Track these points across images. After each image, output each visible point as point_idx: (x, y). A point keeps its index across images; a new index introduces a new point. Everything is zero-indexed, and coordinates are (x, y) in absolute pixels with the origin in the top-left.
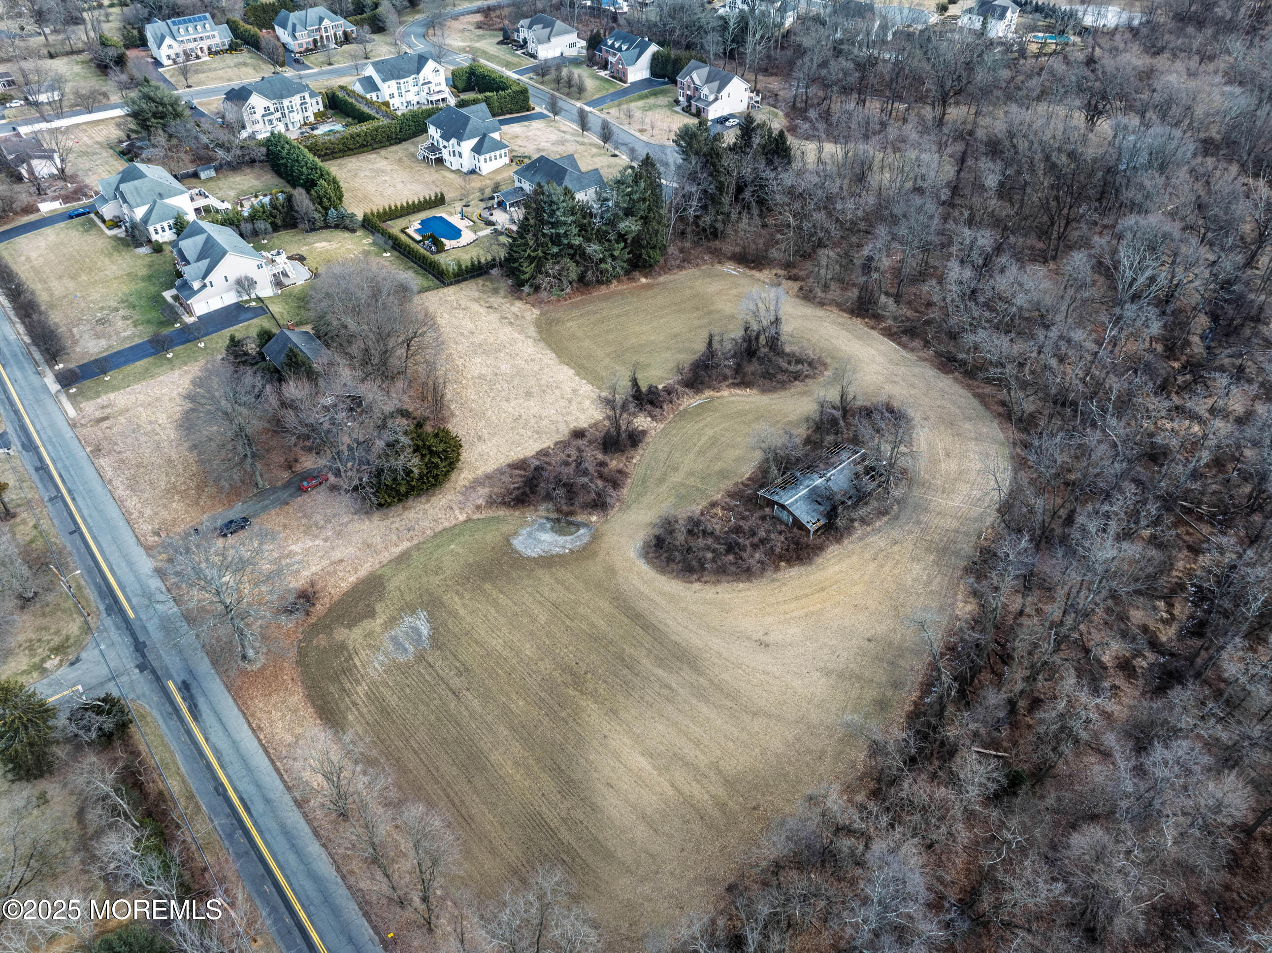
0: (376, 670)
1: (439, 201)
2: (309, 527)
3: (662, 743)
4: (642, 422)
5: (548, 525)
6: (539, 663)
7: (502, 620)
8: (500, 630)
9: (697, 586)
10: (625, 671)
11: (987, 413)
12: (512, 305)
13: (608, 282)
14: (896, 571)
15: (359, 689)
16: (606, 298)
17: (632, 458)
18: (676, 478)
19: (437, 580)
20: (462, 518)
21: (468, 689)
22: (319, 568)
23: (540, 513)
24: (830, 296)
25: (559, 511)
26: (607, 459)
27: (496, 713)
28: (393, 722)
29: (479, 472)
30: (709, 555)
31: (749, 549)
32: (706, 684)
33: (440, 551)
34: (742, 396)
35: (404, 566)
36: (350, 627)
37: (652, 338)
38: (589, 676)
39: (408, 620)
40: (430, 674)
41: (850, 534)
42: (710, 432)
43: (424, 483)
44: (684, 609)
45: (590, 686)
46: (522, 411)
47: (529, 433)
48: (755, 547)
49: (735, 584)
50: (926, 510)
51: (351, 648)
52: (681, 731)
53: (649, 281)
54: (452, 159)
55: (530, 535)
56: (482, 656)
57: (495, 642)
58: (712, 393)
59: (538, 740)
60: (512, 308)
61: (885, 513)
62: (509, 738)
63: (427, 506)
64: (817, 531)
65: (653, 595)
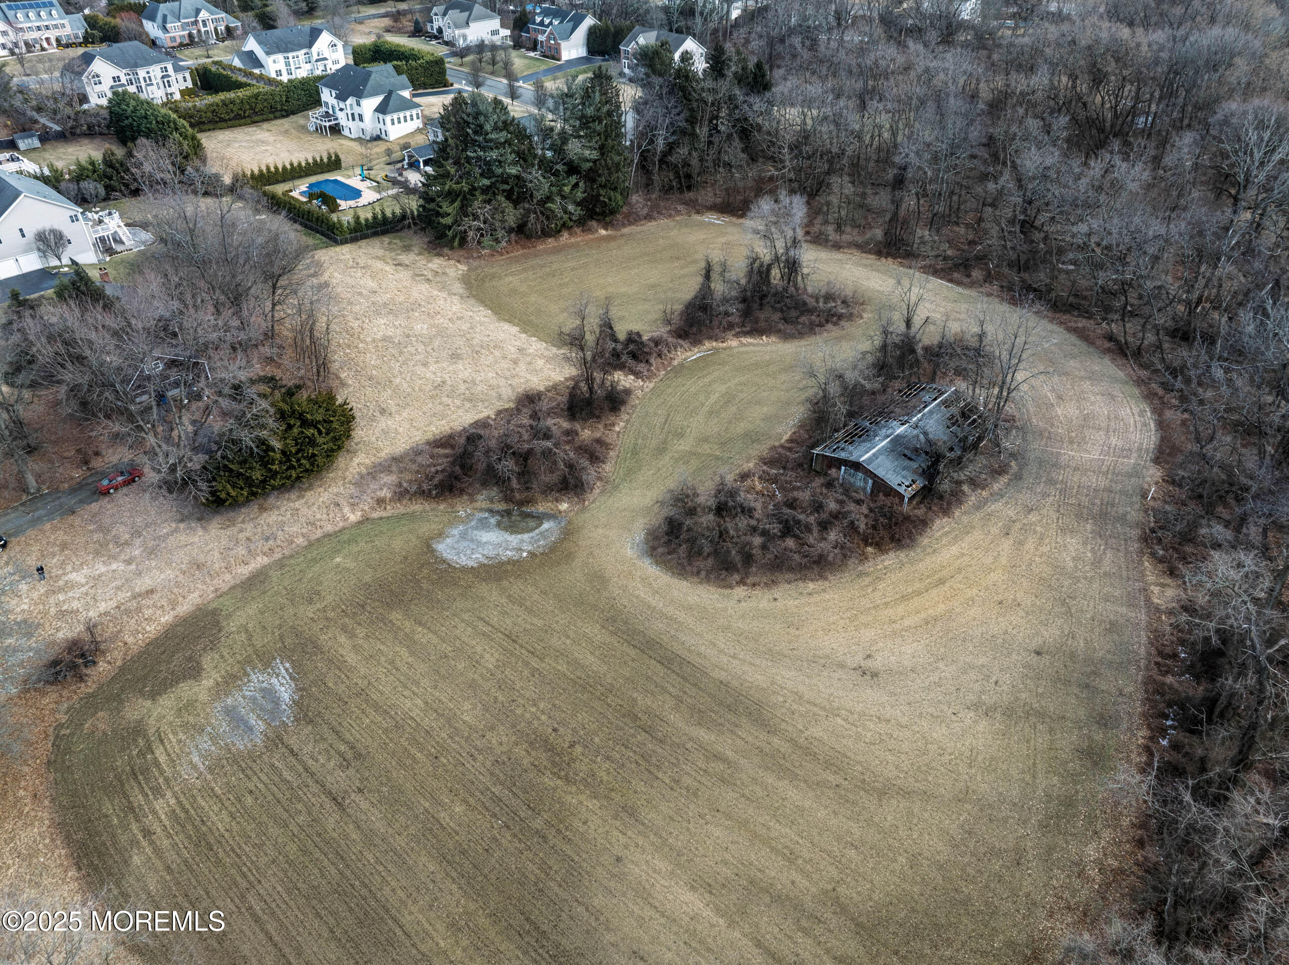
0: (195, 767)
1: (335, 164)
2: (103, 545)
3: (725, 863)
4: (623, 380)
5: (493, 521)
6: (489, 735)
7: (422, 667)
8: (417, 684)
9: (740, 591)
10: (641, 737)
11: (1091, 350)
12: (428, 262)
13: (557, 233)
14: (1045, 549)
15: (159, 805)
16: (557, 251)
17: (613, 425)
18: (684, 445)
19: (309, 611)
20: (353, 517)
21: (360, 791)
22: (113, 604)
23: (478, 505)
24: (846, 238)
25: (508, 499)
26: (578, 426)
27: (412, 830)
28: (219, 862)
29: (383, 454)
30: (757, 540)
31: (815, 529)
32: (785, 748)
33: (317, 568)
34: (757, 345)
35: (254, 593)
36: (154, 696)
37: (623, 290)
38: (579, 749)
39: (257, 679)
40: (291, 768)
41: (960, 503)
42: (723, 388)
43: (291, 467)
44: (725, 629)
45: (582, 767)
46: (447, 377)
47: (458, 403)
48: (824, 526)
49: (801, 584)
50: (1056, 465)
51: (152, 731)
52: (755, 835)
53: (610, 232)
54: (351, 124)
55: (463, 536)
56: (385, 731)
57: (409, 704)
58: (714, 344)
59: (492, 876)
60: (430, 265)
61: (1001, 471)
62: (438, 877)
63: (297, 504)
64: (914, 496)
65: (670, 611)
